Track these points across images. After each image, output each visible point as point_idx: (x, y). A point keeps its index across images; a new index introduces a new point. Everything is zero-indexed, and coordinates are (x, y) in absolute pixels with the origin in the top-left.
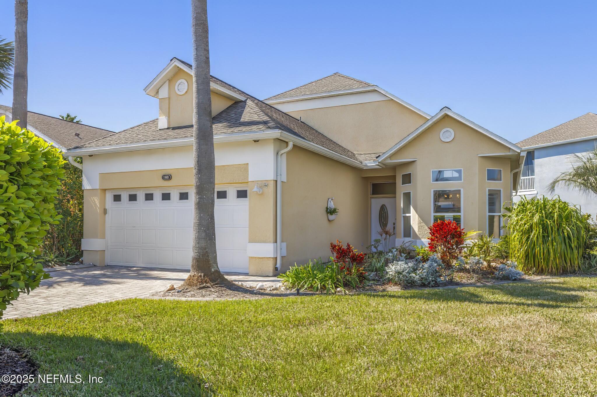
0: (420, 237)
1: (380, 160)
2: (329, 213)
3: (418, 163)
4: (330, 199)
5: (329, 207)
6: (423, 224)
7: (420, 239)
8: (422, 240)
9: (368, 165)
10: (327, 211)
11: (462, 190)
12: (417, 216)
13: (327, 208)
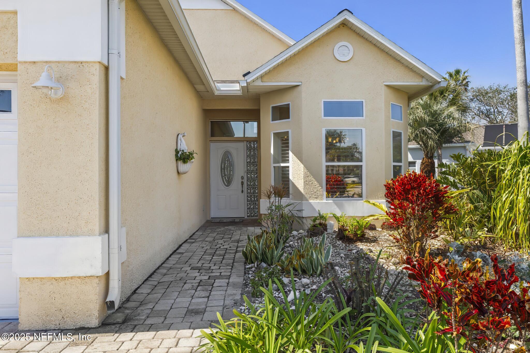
0: (308, 196)
1: (250, 78)
2: (180, 159)
3: (303, 89)
4: (180, 136)
5: (179, 149)
6: (311, 178)
7: (307, 200)
8: (311, 201)
9: (222, 89)
10: (176, 155)
11: (364, 130)
12: (302, 166)
13: (177, 152)
